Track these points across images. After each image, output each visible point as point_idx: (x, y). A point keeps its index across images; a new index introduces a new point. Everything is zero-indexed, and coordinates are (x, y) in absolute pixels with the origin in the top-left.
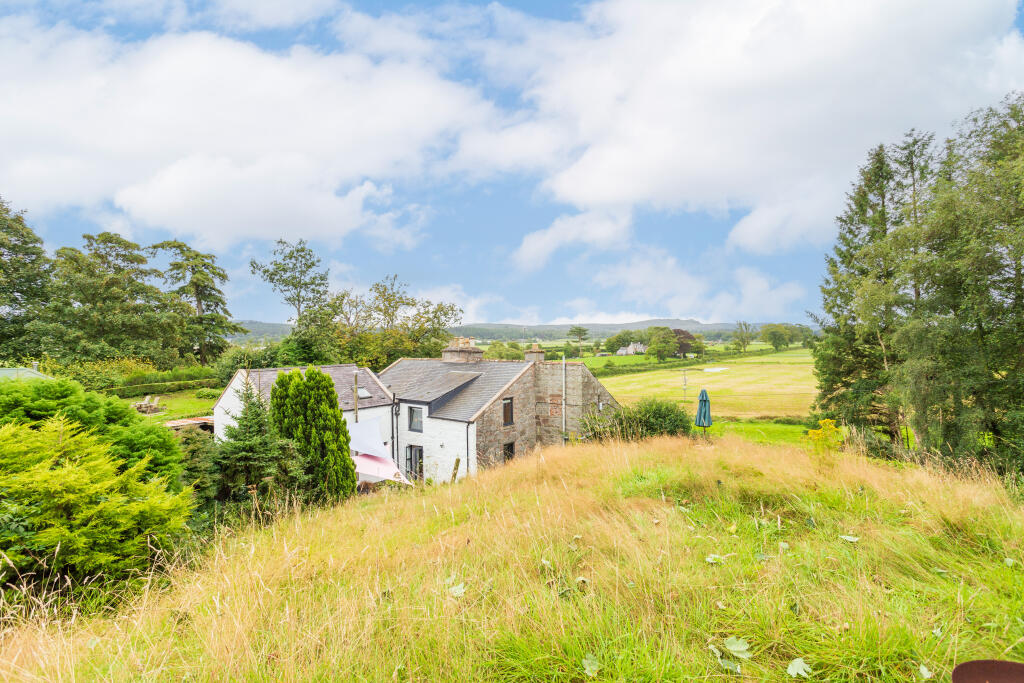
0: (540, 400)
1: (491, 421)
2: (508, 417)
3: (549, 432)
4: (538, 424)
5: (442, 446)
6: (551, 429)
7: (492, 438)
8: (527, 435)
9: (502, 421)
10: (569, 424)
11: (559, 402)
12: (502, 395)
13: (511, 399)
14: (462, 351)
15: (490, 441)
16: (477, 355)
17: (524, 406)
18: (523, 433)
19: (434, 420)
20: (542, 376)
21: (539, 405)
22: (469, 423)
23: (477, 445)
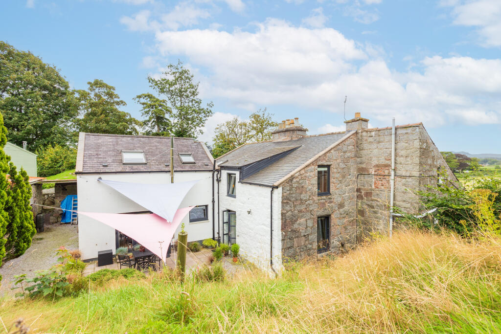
0: (362, 172)
1: (301, 188)
2: (324, 186)
3: (373, 207)
4: (359, 197)
5: (249, 212)
6: (374, 204)
7: (303, 208)
8: (346, 208)
9: (315, 189)
10: (398, 198)
11: (386, 172)
12: (316, 160)
13: (328, 166)
14: (287, 131)
15: (300, 211)
16: (300, 133)
17: (344, 177)
18: (341, 206)
19: (244, 185)
20: (365, 146)
21: (362, 177)
22: (274, 187)
23: (283, 214)
